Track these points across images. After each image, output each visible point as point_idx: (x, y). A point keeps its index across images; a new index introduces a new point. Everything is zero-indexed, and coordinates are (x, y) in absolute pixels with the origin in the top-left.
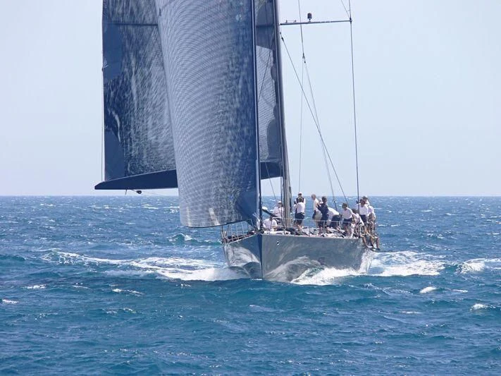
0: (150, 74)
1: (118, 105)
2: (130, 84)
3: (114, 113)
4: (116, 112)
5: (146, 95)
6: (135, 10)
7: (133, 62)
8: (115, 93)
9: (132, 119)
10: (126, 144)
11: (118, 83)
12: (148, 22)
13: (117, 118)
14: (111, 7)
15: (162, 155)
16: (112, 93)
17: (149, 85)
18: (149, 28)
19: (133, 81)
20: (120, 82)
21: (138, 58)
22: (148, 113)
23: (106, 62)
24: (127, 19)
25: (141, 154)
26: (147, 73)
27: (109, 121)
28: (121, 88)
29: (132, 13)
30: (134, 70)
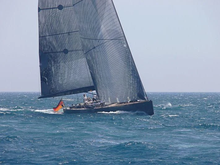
0: (60, 65)
1: (47, 75)
2: (52, 69)
3: (45, 77)
4: (46, 77)
5: (58, 71)
6: (53, 49)
7: (53, 63)
8: (45, 72)
9: (53, 78)
10: (50, 85)
11: (46, 69)
12: (58, 51)
13: (46, 78)
14: (42, 49)
15: (65, 87)
16: (44, 72)
17: (59, 69)
18: (59, 53)
19: (53, 68)
20: (47, 69)
21: (55, 61)
22: (59, 76)
23: (41, 64)
24: (50, 51)
25: (56, 87)
26: (58, 65)
27: (42, 80)
28: (48, 70)
29: (52, 49)
30: (53, 65)
